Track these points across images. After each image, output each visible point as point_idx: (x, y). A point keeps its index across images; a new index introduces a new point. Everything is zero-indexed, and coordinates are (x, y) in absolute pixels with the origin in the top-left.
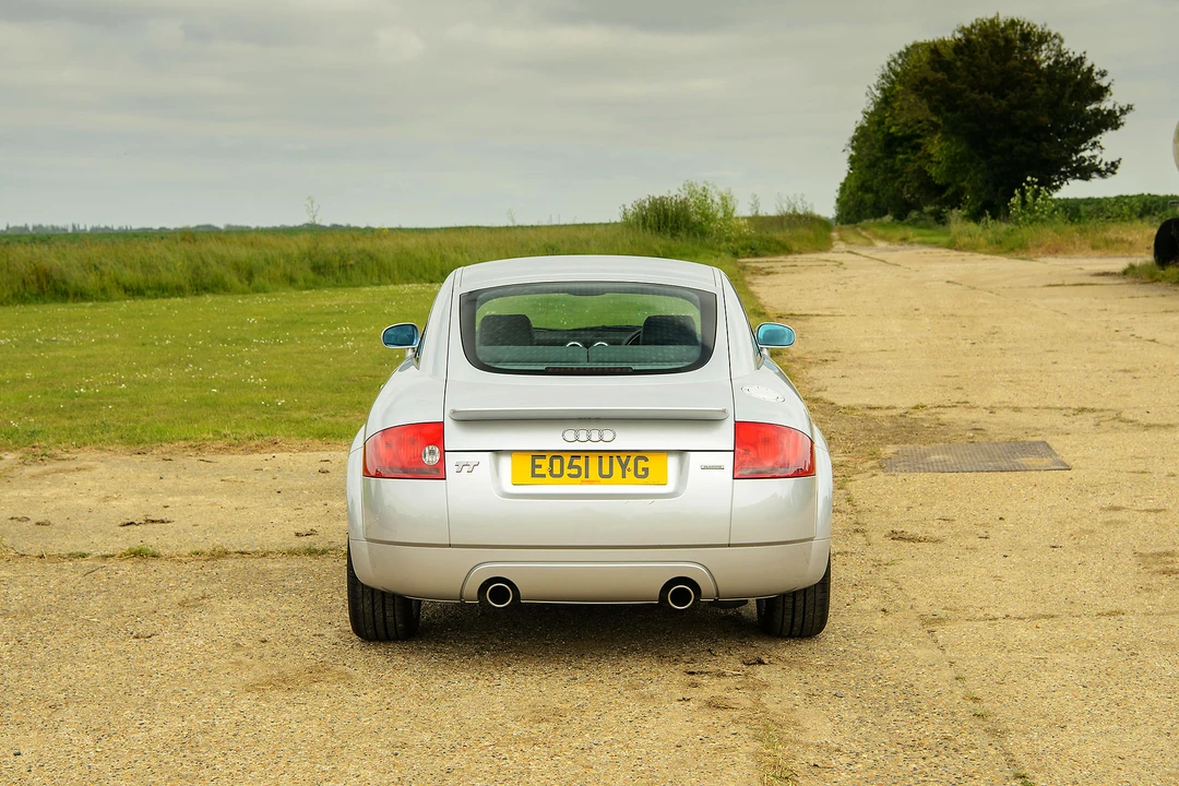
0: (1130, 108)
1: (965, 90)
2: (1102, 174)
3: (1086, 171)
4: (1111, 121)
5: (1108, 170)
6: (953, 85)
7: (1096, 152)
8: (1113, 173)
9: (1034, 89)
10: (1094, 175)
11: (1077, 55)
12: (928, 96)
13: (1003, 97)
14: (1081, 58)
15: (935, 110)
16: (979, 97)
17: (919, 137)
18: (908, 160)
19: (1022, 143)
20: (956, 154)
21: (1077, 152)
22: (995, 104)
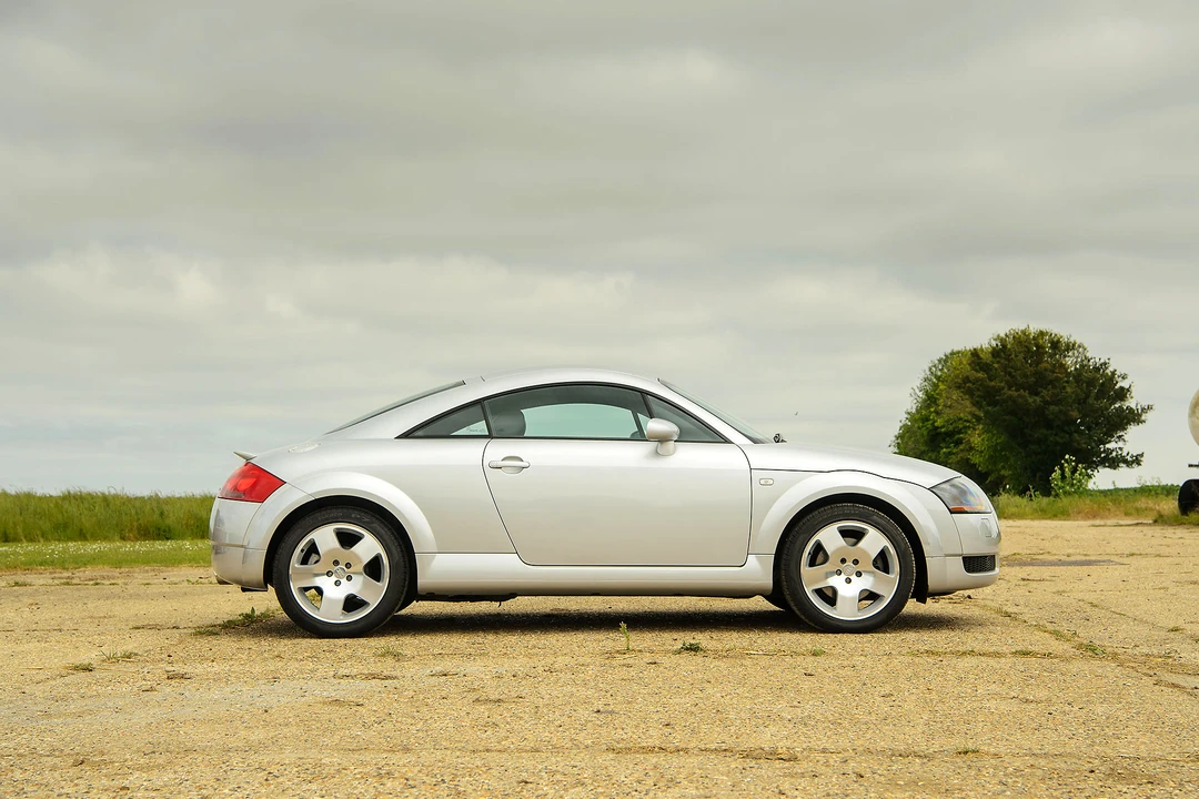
0: (1150, 408)
1: (1003, 389)
2: (1128, 464)
3: (1114, 462)
4: (1134, 417)
5: (1133, 462)
6: (993, 383)
7: (1120, 444)
8: (1139, 464)
9: (1064, 388)
10: (1121, 465)
11: (1102, 361)
12: (970, 392)
13: (1037, 394)
14: (1105, 364)
15: (976, 404)
16: (1016, 394)
17: (960, 432)
18: (950, 453)
19: (1056, 435)
20: (997, 444)
21: (1104, 444)
22: (1031, 400)
